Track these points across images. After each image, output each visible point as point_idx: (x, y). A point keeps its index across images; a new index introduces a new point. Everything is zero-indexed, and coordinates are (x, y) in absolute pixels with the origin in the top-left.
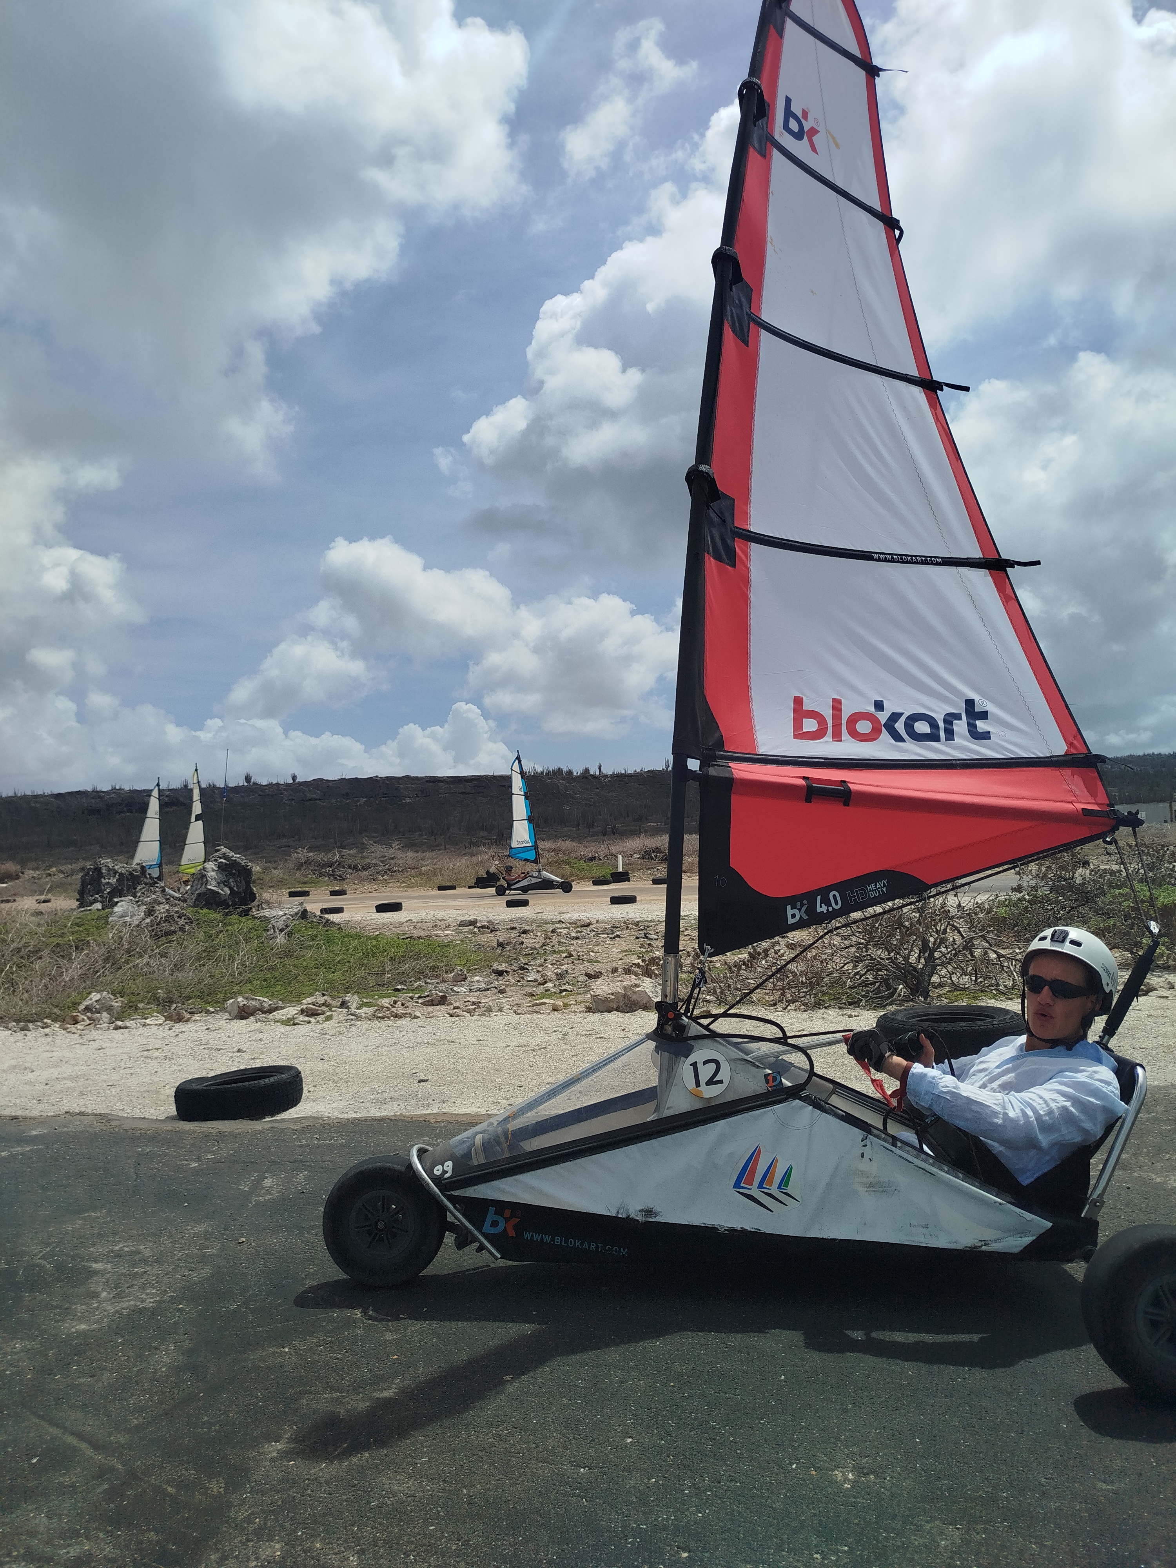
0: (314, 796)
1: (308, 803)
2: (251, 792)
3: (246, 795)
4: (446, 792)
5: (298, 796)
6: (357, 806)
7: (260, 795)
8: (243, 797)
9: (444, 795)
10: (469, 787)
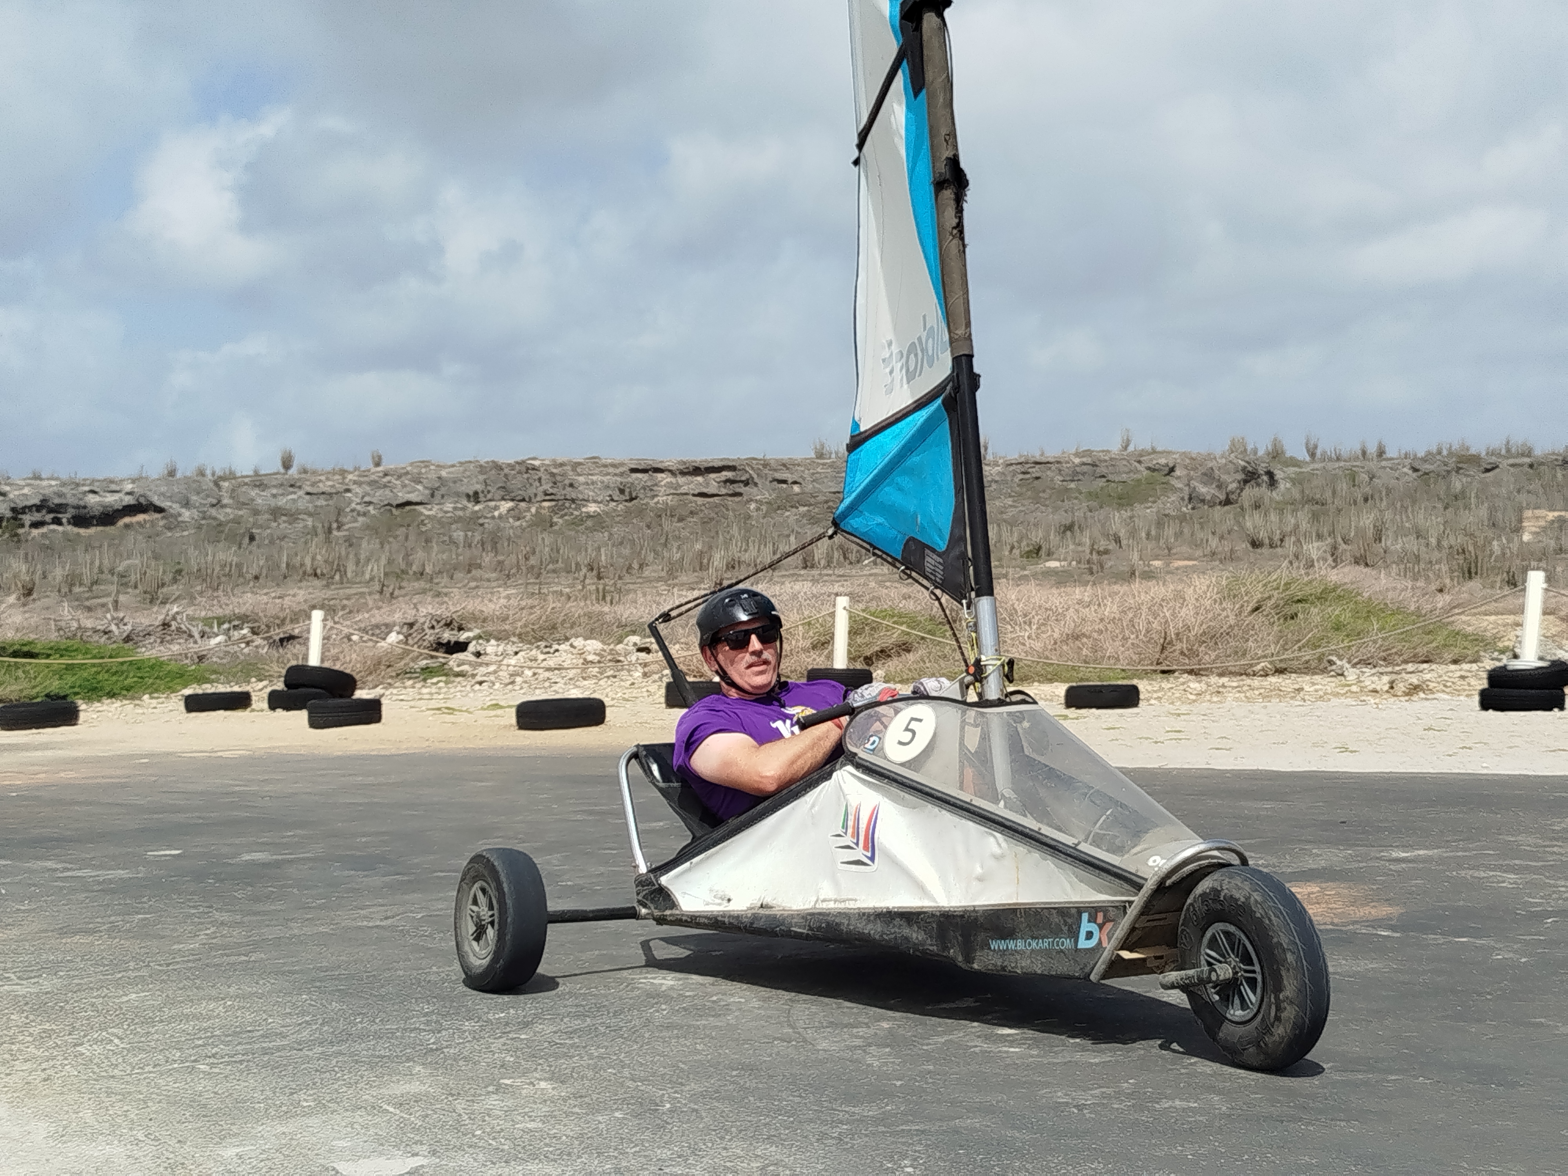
0: (413, 497)
1: (400, 508)
2: (292, 486)
3: (281, 491)
4: (668, 493)
5: (379, 496)
6: (493, 517)
7: (308, 494)
8: (274, 496)
9: (665, 498)
10: (713, 483)
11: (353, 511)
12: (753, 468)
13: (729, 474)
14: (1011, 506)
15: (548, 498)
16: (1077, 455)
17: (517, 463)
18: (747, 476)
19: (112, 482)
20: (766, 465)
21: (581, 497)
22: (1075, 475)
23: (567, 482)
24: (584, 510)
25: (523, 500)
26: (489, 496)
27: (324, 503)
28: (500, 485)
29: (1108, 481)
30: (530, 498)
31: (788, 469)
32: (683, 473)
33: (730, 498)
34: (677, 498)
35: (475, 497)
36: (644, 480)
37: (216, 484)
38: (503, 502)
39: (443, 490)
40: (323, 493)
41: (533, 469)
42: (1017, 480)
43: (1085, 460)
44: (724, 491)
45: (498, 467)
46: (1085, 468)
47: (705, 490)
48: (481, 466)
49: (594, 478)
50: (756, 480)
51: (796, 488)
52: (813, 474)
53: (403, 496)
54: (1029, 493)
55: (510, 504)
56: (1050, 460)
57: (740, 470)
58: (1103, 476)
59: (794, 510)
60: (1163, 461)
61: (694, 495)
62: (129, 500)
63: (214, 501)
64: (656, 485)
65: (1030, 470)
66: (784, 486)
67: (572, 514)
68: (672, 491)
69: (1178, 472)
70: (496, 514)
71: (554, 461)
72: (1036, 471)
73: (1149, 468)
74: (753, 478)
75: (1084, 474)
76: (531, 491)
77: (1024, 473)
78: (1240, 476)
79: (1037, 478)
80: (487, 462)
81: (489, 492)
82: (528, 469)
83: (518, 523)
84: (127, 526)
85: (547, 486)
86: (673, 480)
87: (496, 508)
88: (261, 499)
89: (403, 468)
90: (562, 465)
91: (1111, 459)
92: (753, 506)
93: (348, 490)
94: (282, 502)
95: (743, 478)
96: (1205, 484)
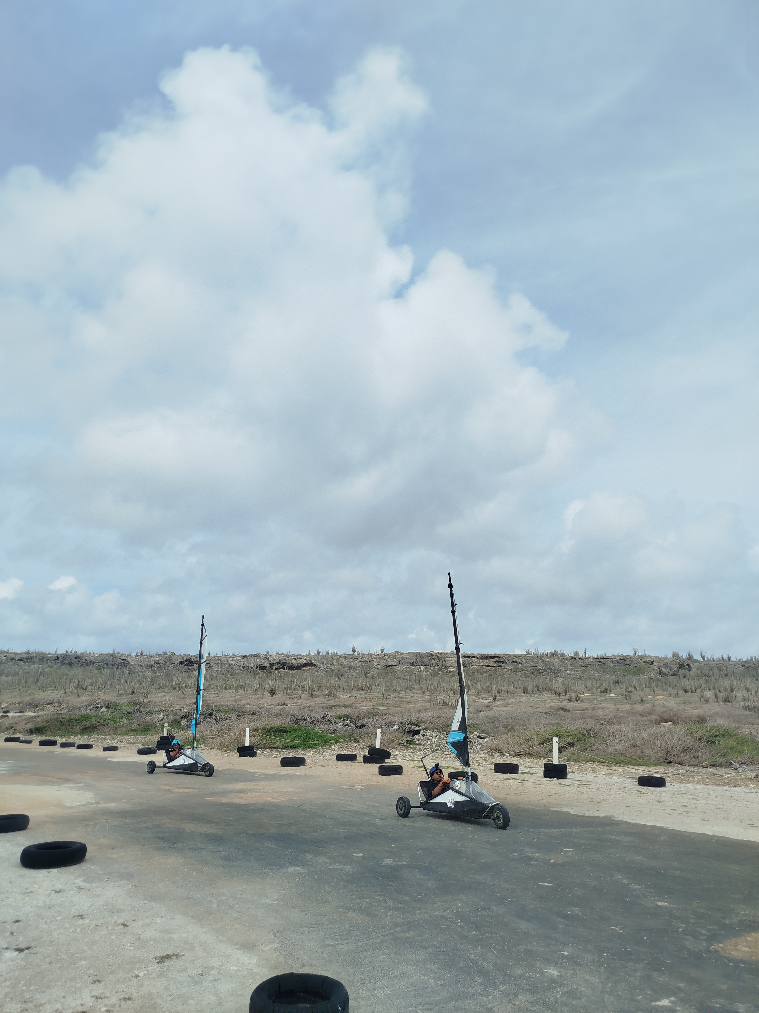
0: (393, 663)
1: (389, 667)
2: (355, 658)
3: (352, 660)
5: (383, 663)
6: (419, 671)
7: (360, 661)
8: (350, 662)
9: (476, 666)
10: (492, 662)
11: (374, 667)
12: (505, 657)
13: (497, 659)
14: (596, 673)
15: (437, 665)
16: (618, 656)
17: (427, 653)
18: (503, 660)
19: (300, 656)
20: (510, 656)
21: (448, 665)
22: (618, 663)
23: (443, 660)
24: (449, 669)
25: (429, 666)
26: (417, 664)
27: (365, 664)
28: (421, 660)
29: (630, 666)
30: (431, 665)
31: (517, 658)
32: (481, 658)
33: (498, 667)
34: (479, 667)
35: (413, 664)
36: (469, 660)
37: (332, 657)
38: (422, 666)
39: (403, 661)
40: (365, 661)
41: (432, 655)
42: (597, 664)
43: (621, 658)
44: (496, 665)
45: (420, 654)
46: (621, 661)
47: (489, 664)
48: (415, 654)
50: (506, 662)
51: (520, 665)
52: (526, 660)
53: (390, 663)
54: (602, 669)
55: (425, 667)
56: (608, 657)
57: (501, 658)
58: (628, 664)
59: (519, 672)
60: (649, 659)
61: (485, 666)
62: (305, 662)
63: (331, 663)
64: (472, 662)
65: (602, 661)
66: (516, 664)
67: (445, 671)
68: (478, 664)
69: (655, 664)
70: (420, 670)
71: (439, 652)
72: (604, 661)
73: (644, 662)
74: (505, 661)
75: (621, 663)
76: (431, 663)
77: (599, 662)
78: (677, 666)
79: (604, 664)
80: (417, 652)
81: (417, 662)
82: (430, 655)
83: (427, 673)
84: (304, 670)
85: (436, 661)
86: (478, 661)
87: (420, 668)
88: (346, 662)
89: (391, 654)
90: (441, 654)
91: (630, 658)
92: (506, 670)
93: (373, 661)
94: (352, 664)
95: (502, 661)
96: (665, 668)
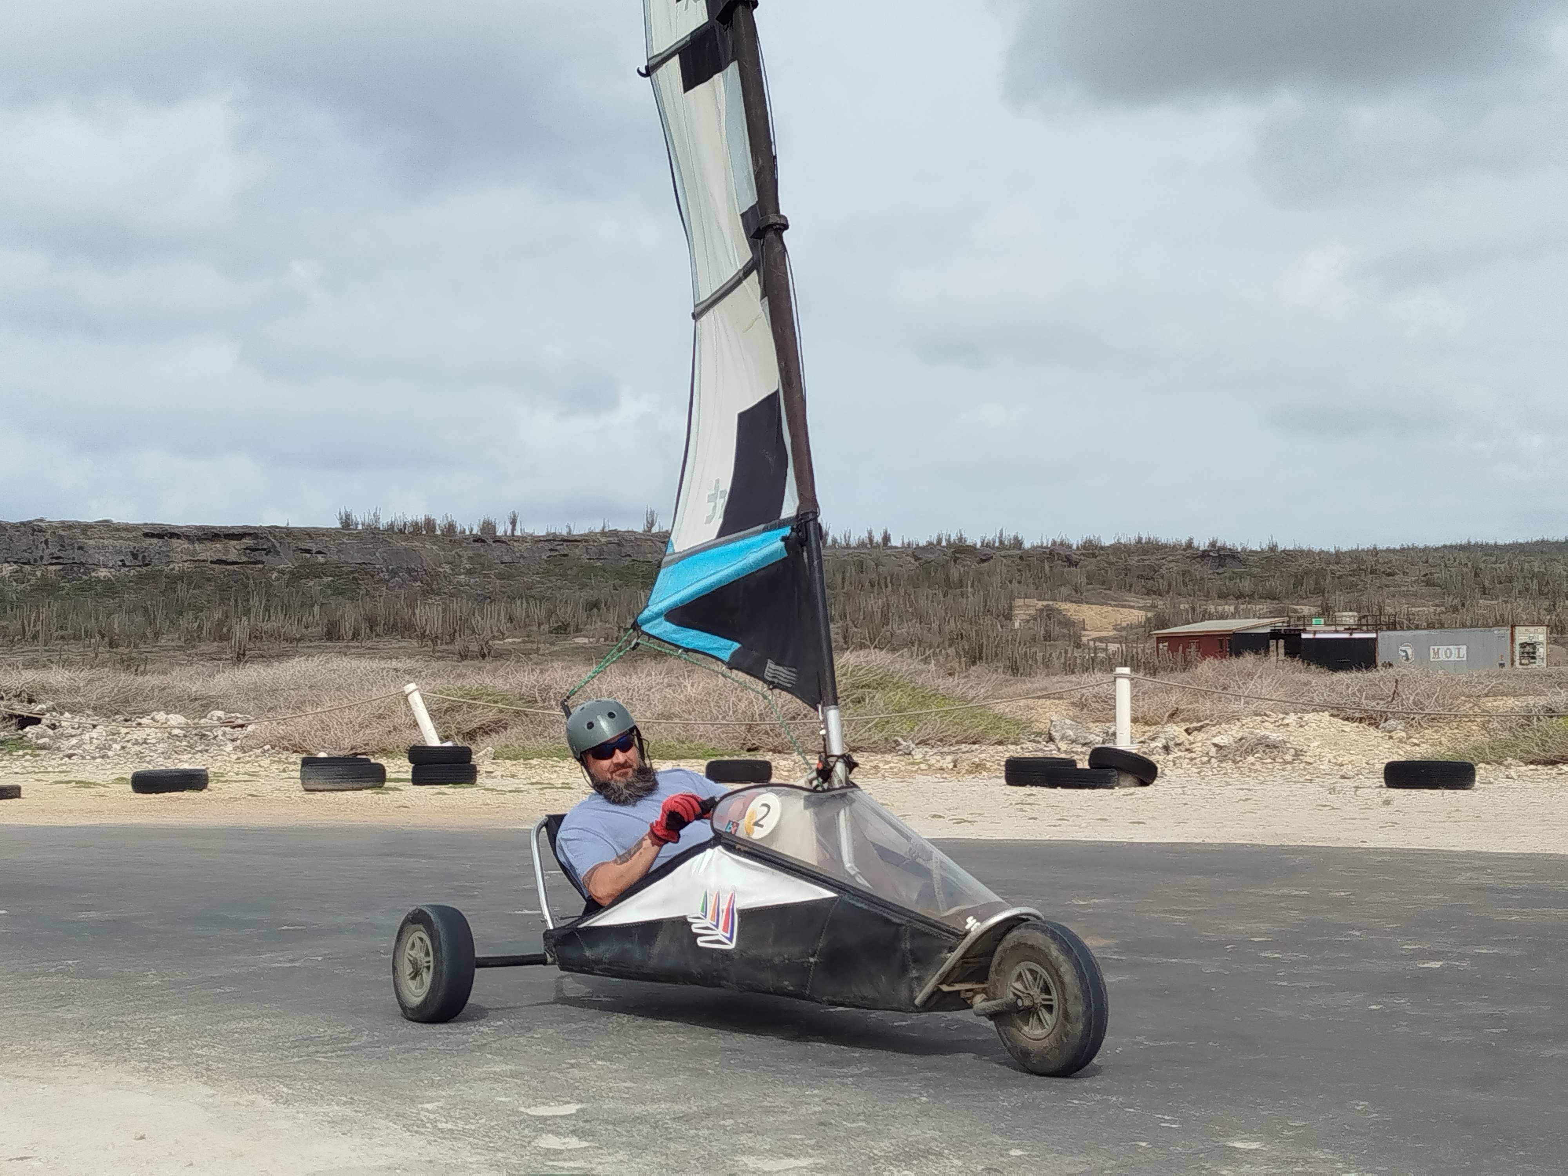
4: (185, 558)
9: (180, 565)
10: (233, 550)
12: (275, 537)
13: (250, 542)
14: (539, 582)
15: (55, 561)
16: (603, 533)
17: (23, 523)
18: (270, 544)
20: (289, 533)
21: (90, 561)
22: (601, 554)
23: (76, 546)
25: (28, 563)
29: (633, 560)
31: (312, 538)
32: (200, 539)
33: (250, 567)
34: (194, 565)
36: (160, 545)
38: (6, 565)
41: (40, 531)
42: (545, 557)
43: (611, 539)
44: (244, 559)
46: (611, 548)
47: (224, 558)
49: (106, 542)
50: (279, 549)
51: (320, 559)
52: (338, 544)
54: (557, 570)
55: (15, 567)
56: (577, 538)
57: (262, 538)
58: (630, 556)
59: (318, 580)
61: (212, 562)
64: (171, 551)
65: (558, 548)
66: (308, 556)
68: (189, 558)
71: (63, 522)
72: (563, 548)
74: (275, 547)
75: (610, 553)
76: (37, 554)
77: (551, 550)
79: (565, 555)
82: (34, 530)
83: (22, 587)
85: (54, 549)
86: (191, 547)
90: (70, 527)
91: (636, 539)
92: (275, 575)
95: (265, 547)
